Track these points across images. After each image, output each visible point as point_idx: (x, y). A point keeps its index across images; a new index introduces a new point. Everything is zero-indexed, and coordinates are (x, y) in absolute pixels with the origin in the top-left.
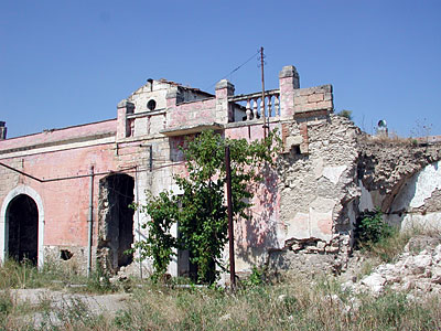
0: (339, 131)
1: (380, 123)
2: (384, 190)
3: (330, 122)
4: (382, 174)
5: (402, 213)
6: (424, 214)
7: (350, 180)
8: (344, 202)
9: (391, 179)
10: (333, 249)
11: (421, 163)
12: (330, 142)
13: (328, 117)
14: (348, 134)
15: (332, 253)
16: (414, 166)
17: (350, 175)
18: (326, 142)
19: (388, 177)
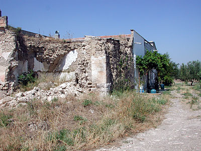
0: (9, 37)
1: (56, 32)
2: (49, 62)
3: (5, 33)
4: (48, 55)
5: (60, 72)
6: (69, 72)
7: (12, 58)
8: (10, 68)
9: (52, 57)
10: (6, 88)
11: (68, 50)
12: (5, 42)
13: (4, 30)
14: (12, 38)
15: (6, 90)
16: (64, 51)
17: (12, 56)
18: (4, 42)
19: (51, 56)
